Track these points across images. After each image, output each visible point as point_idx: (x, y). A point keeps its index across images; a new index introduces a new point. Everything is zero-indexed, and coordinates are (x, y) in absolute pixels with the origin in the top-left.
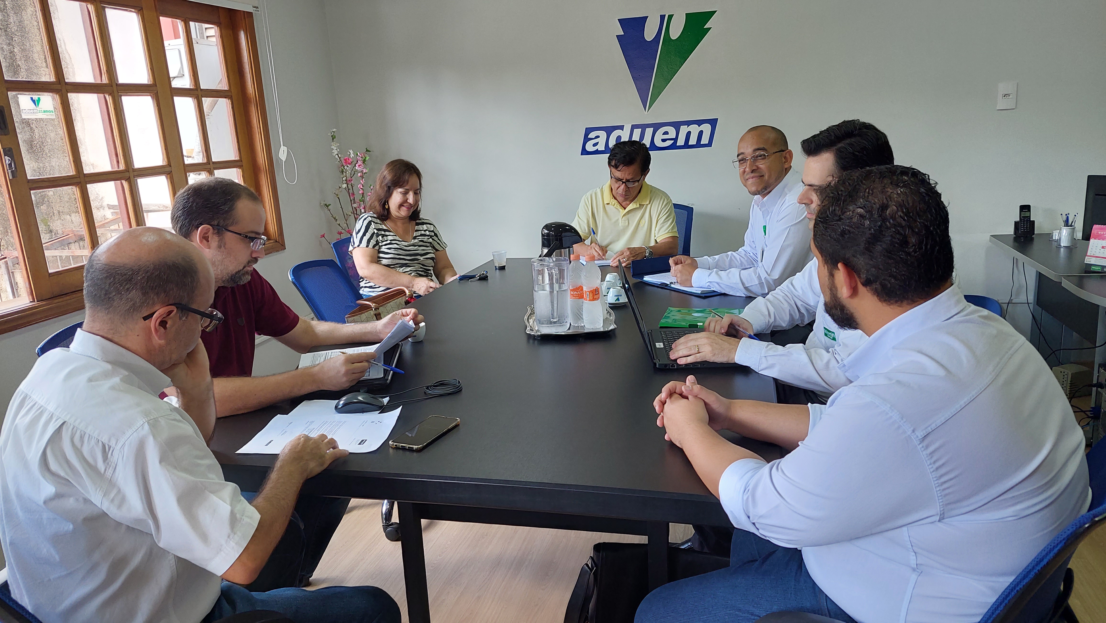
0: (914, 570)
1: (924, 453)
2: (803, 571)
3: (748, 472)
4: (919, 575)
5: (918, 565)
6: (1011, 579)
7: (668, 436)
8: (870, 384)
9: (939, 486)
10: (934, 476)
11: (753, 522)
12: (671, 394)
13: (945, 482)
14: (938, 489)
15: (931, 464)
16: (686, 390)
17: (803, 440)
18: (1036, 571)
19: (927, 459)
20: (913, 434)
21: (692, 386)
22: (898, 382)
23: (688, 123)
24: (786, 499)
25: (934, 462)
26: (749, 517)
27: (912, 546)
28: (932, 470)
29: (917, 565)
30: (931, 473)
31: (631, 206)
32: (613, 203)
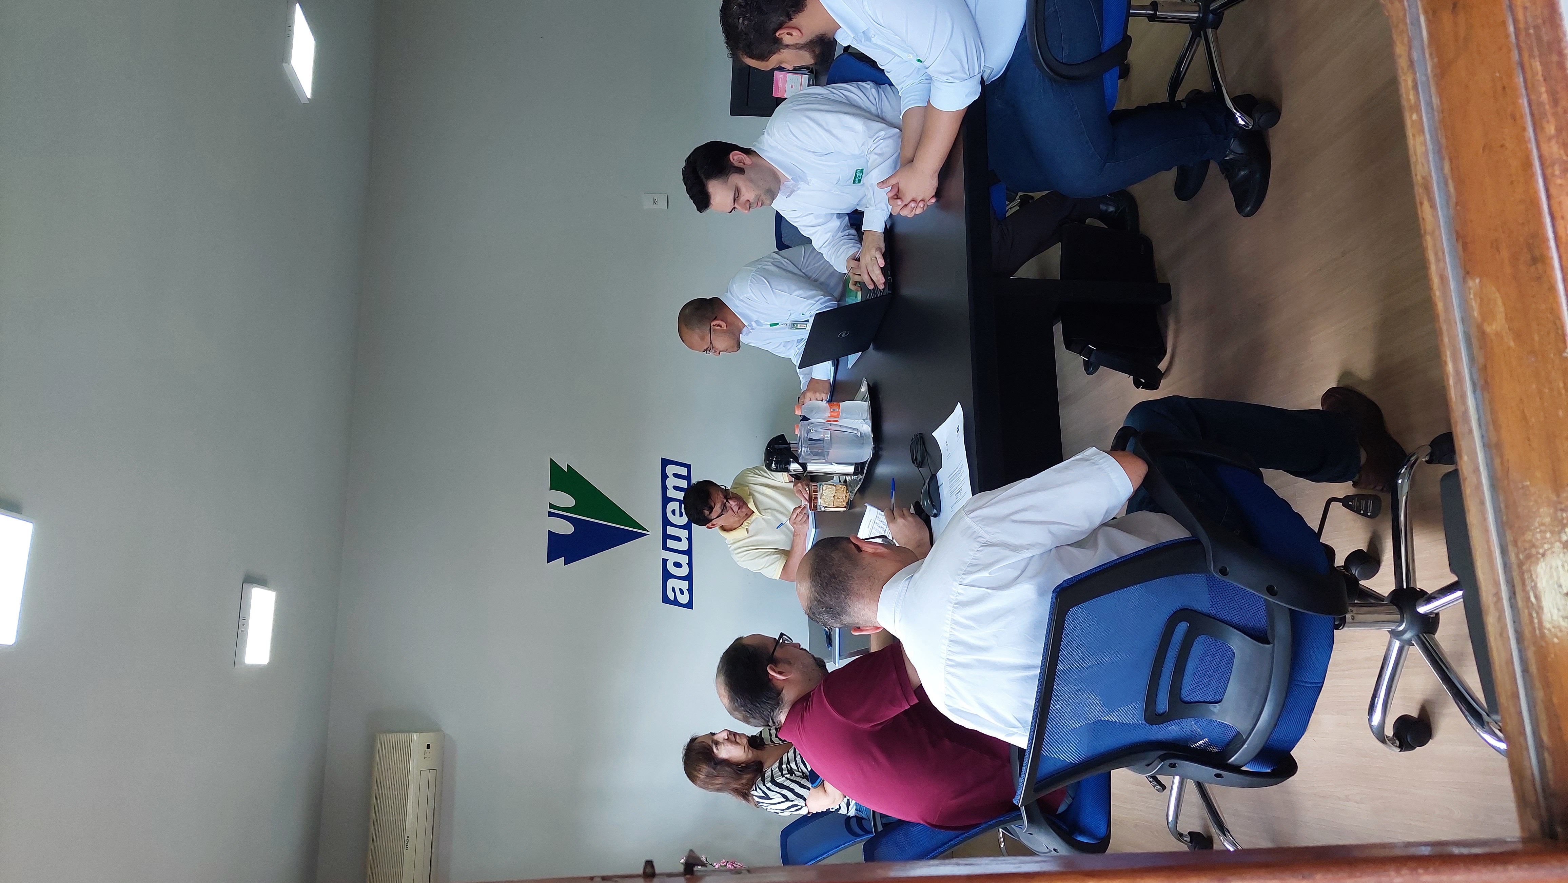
23: (664, 488)
32: (747, 524)
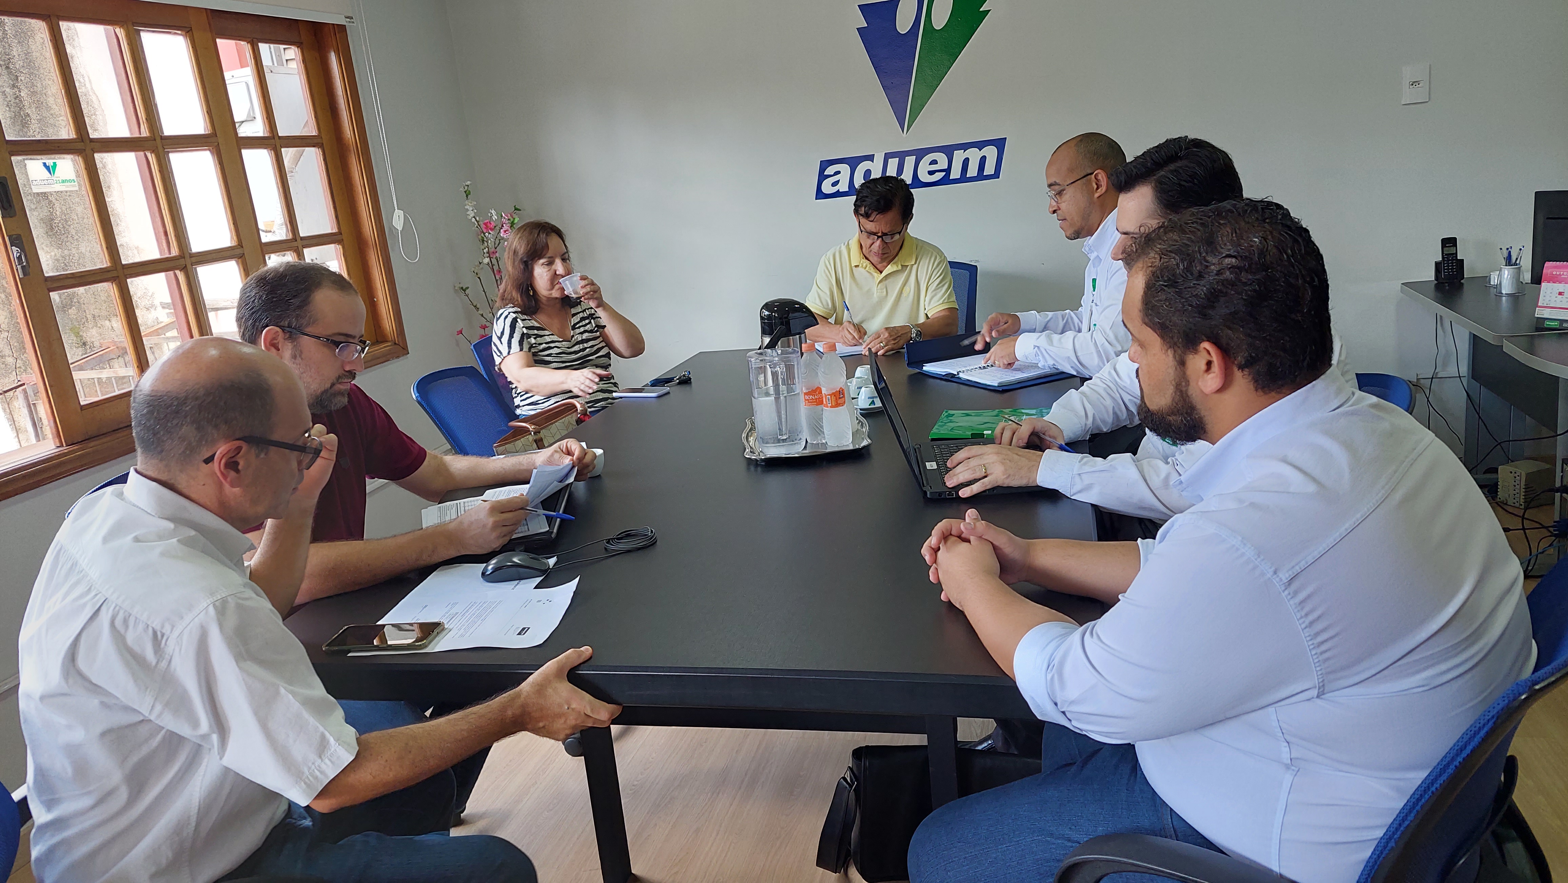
0: (1287, 767)
1: (1292, 602)
2: (1139, 775)
3: (1052, 640)
4: (1296, 775)
5: (1293, 760)
6: (1423, 774)
7: (946, 594)
8: (1214, 509)
9: (1314, 648)
10: (1307, 635)
11: (1063, 710)
12: (945, 537)
13: (1323, 643)
14: (1313, 653)
15: (1302, 617)
16: (966, 529)
17: (1125, 592)
18: (1456, 763)
19: (1296, 610)
20: (1275, 576)
21: (974, 523)
22: (1253, 505)
23: (965, 147)
24: (1105, 676)
25: (1307, 615)
26: (1056, 704)
27: (1283, 733)
28: (1303, 626)
29: (1291, 760)
30: (1303, 630)
31: (889, 269)
32: (864, 265)
